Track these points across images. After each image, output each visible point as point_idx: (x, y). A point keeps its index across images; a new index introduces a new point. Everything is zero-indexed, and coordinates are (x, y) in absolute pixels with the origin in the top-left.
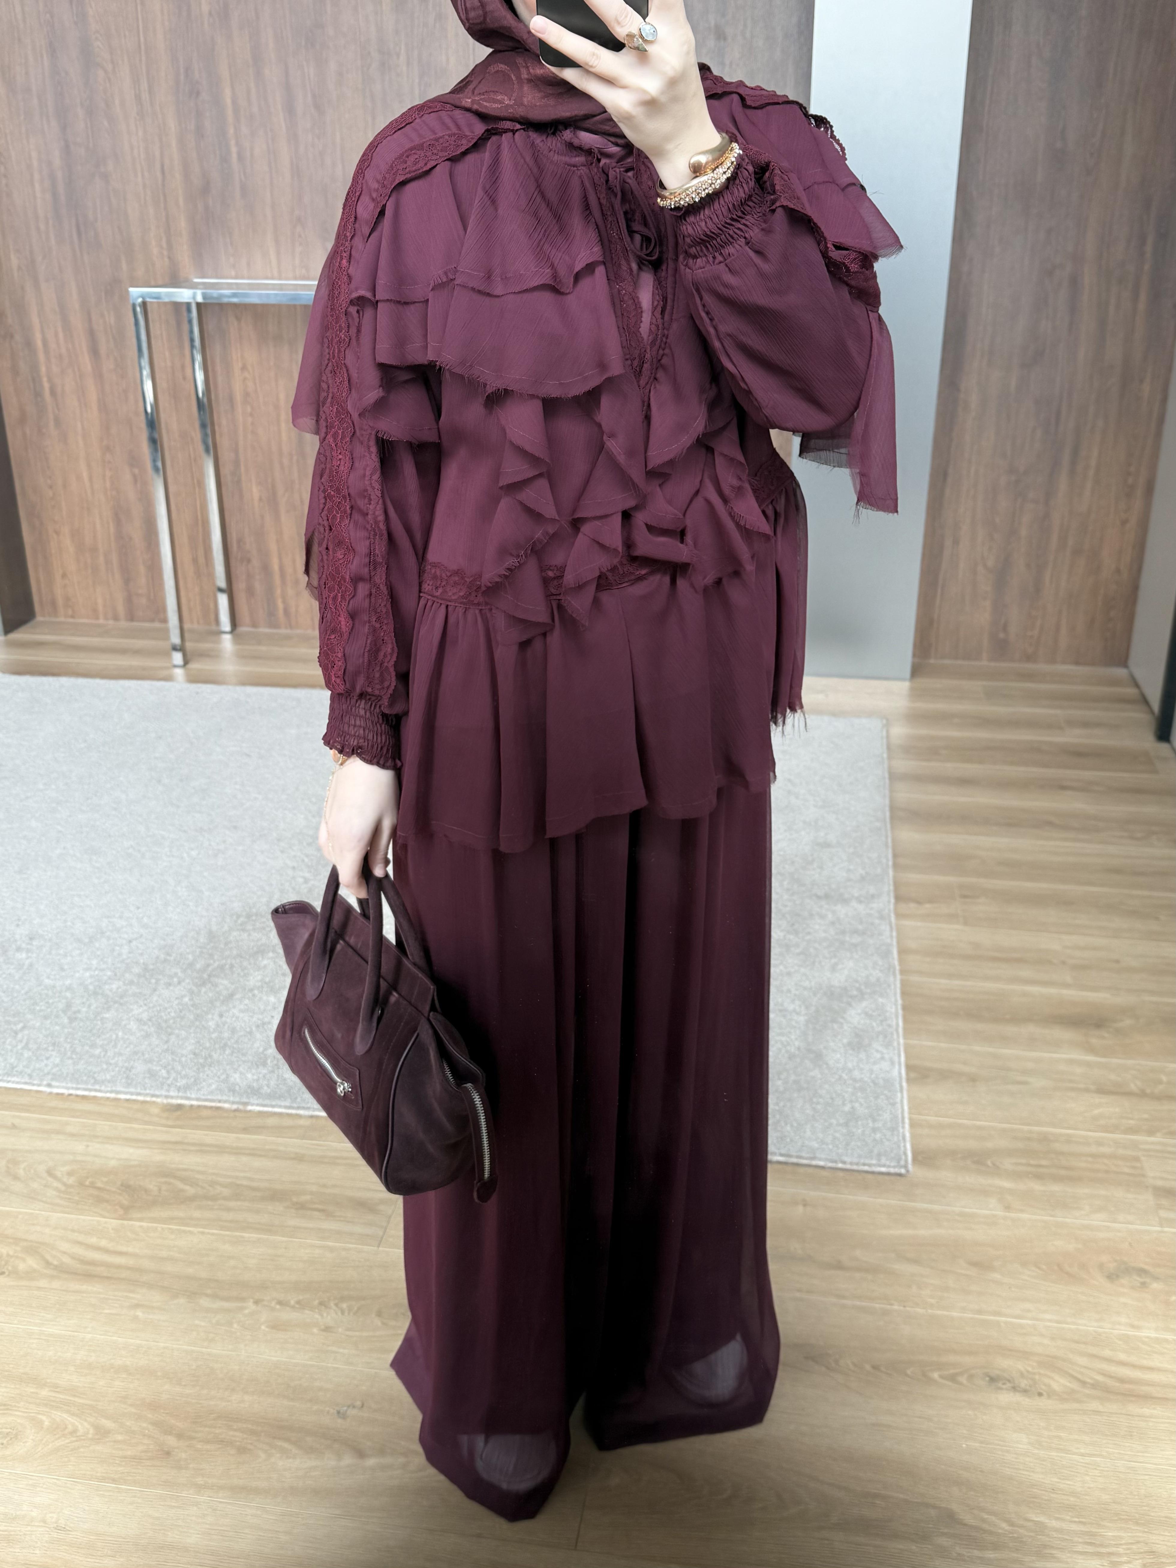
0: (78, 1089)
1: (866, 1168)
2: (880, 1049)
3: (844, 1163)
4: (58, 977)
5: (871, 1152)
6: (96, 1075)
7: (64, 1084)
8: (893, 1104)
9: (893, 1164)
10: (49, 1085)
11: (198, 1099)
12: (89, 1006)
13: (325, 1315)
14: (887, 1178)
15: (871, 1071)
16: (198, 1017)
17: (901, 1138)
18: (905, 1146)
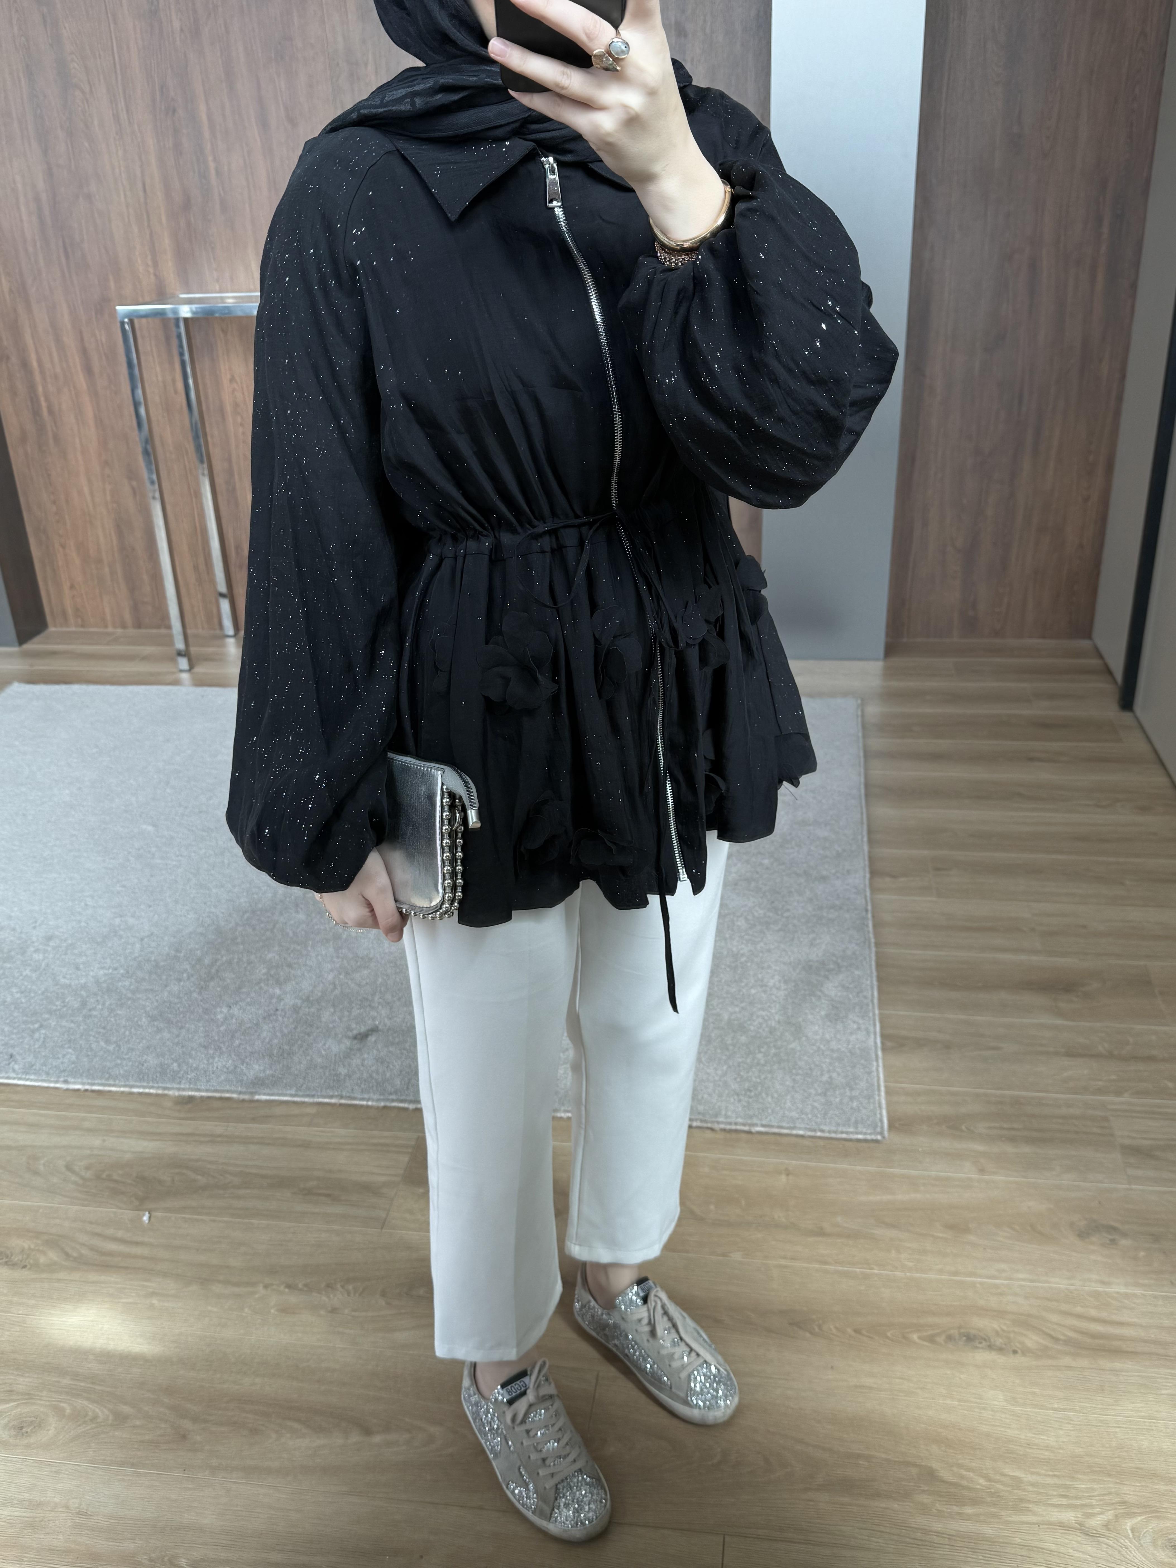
0: (94, 1084)
1: (844, 1136)
2: (856, 1019)
3: (822, 1131)
4: (74, 976)
5: (849, 1120)
6: (110, 1071)
7: (80, 1080)
8: (870, 1073)
9: (869, 1131)
10: (66, 1082)
11: (207, 1091)
12: (104, 1004)
13: (331, 1296)
14: (864, 1145)
15: (849, 1042)
16: (206, 1011)
17: (877, 1105)
18: (881, 1114)
